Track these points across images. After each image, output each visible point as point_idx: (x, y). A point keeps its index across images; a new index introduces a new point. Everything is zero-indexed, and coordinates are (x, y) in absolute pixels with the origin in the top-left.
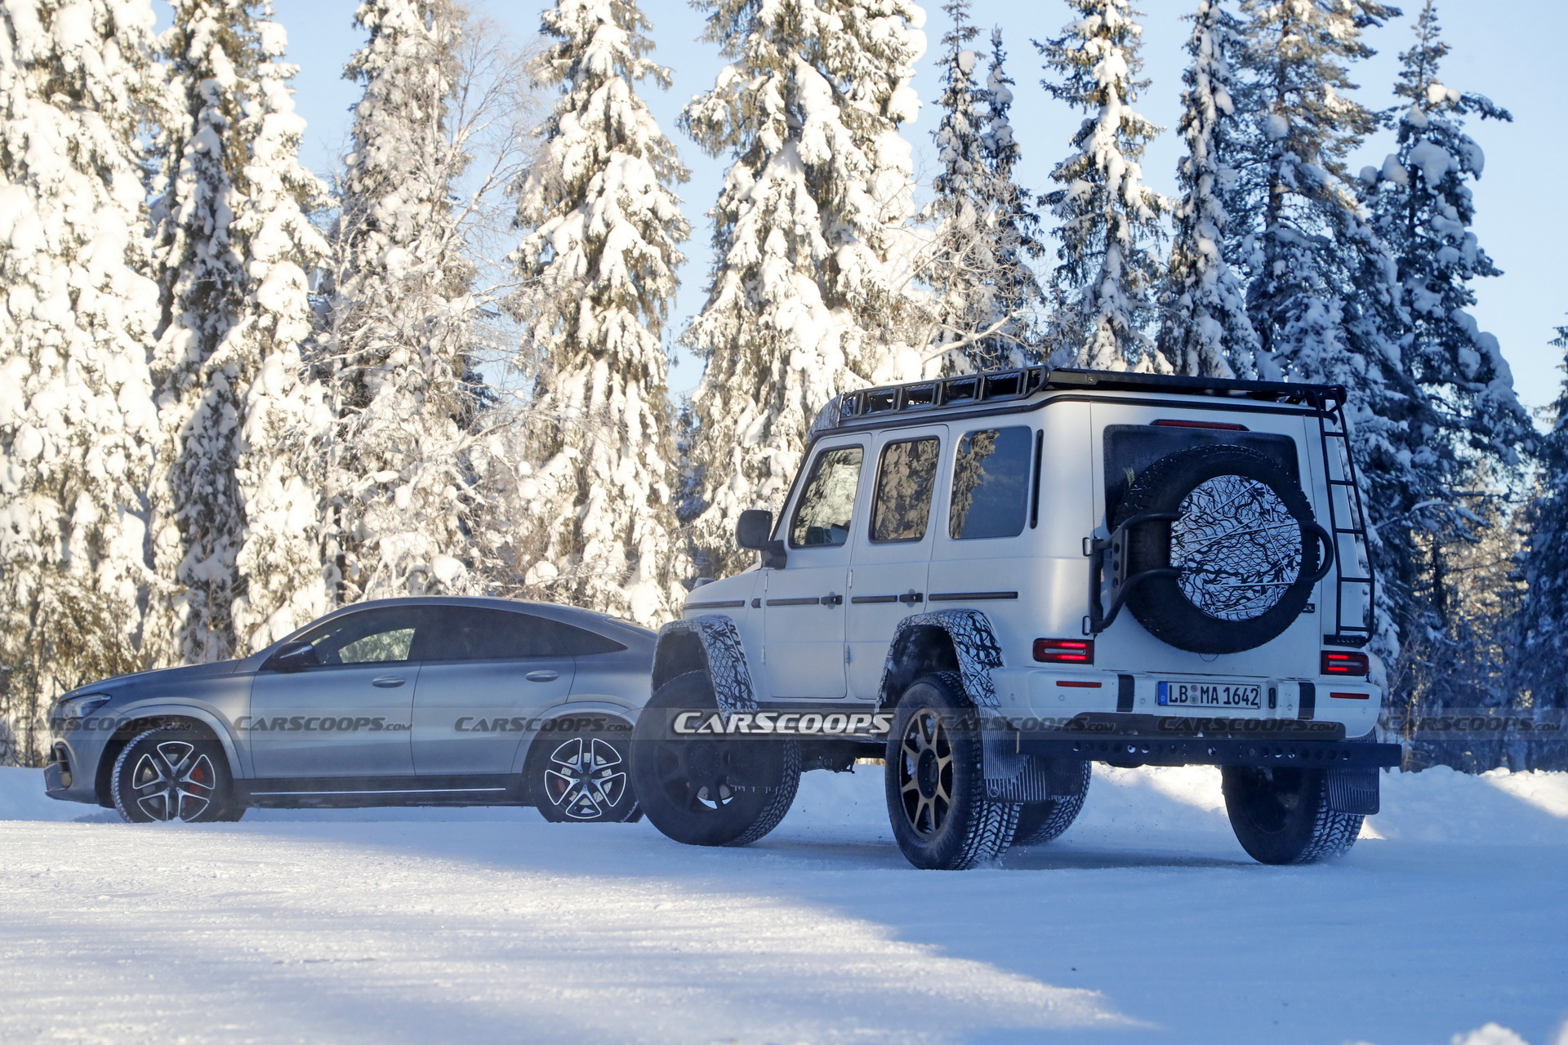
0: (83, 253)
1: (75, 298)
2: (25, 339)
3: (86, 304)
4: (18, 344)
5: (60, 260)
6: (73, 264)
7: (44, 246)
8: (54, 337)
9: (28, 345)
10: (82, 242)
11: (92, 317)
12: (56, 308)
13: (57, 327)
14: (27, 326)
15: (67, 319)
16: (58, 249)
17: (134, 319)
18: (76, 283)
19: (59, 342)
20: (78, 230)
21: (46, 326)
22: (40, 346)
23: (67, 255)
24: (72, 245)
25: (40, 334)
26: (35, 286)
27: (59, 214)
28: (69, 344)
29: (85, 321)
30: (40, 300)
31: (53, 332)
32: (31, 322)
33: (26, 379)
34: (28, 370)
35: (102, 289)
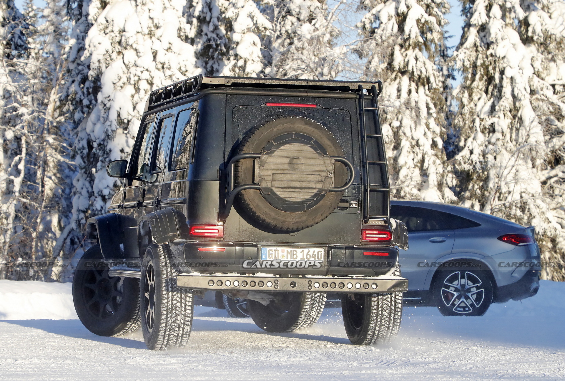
0: (158, 33)
1: (155, 55)
2: (132, 77)
3: (160, 58)
4: (129, 79)
5: (147, 37)
6: (153, 38)
7: (140, 30)
8: (146, 75)
9: (133, 79)
10: (157, 27)
11: (163, 64)
12: (147, 61)
13: (147, 70)
14: (133, 70)
15: (152, 66)
16: (146, 31)
17: (182, 64)
18: (155, 48)
19: (148, 77)
20: (156, 21)
21: (142, 69)
22: (139, 79)
23: (151, 34)
24: (153, 29)
25: (139, 73)
26: (136, 50)
27: (147, 14)
28: (153, 78)
29: (160, 66)
30: (139, 57)
31: (145, 72)
32: (134, 68)
33: (133, 96)
34: (133, 91)
35: (167, 50)
